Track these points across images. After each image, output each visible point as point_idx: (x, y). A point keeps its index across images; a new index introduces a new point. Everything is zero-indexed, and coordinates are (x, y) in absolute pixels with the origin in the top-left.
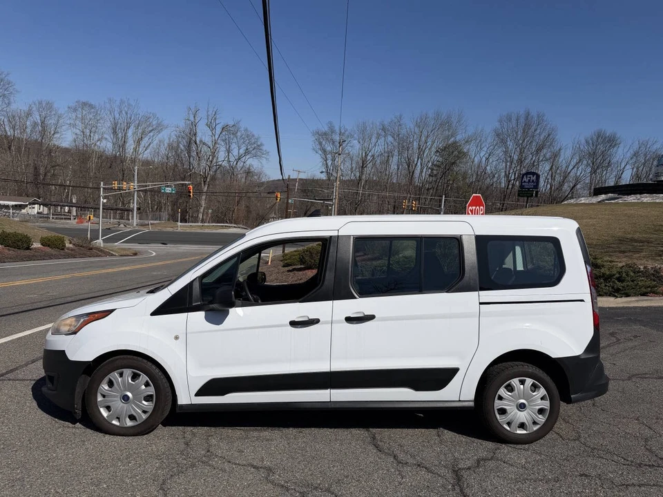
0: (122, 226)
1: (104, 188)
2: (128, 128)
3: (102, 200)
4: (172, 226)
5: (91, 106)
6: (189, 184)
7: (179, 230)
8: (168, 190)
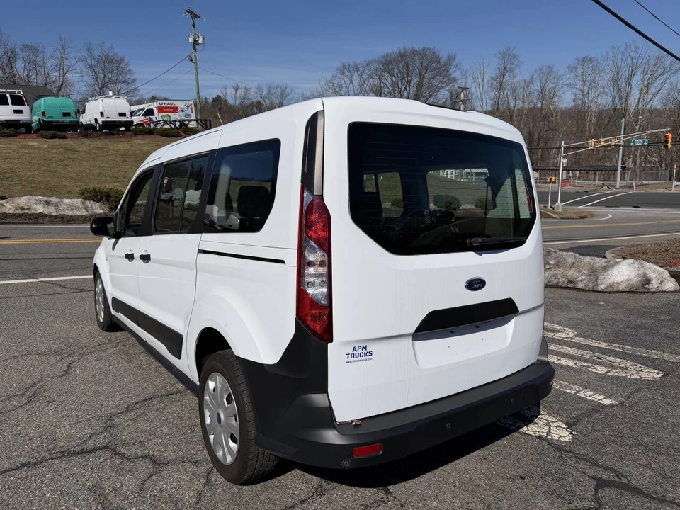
0: (606, 188)
1: (565, 148)
2: (632, 75)
3: (562, 160)
4: (666, 186)
5: (591, 60)
6: (667, 132)
7: (673, 190)
8: (639, 142)
